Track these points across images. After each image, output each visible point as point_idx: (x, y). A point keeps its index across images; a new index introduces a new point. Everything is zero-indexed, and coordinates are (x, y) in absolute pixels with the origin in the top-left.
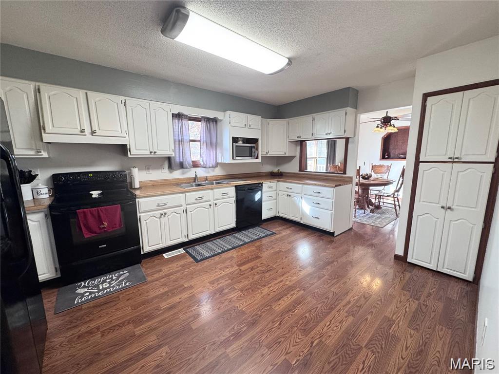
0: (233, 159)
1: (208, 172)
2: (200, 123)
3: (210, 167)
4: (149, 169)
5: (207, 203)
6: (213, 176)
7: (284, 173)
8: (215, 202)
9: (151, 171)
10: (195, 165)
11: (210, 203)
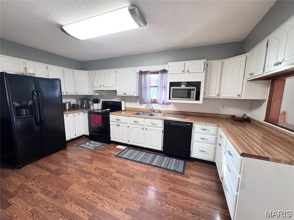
0: (170, 99)
1: (164, 108)
2: (158, 74)
3: (160, 104)
4: (131, 102)
5: (142, 126)
6: (166, 110)
7: (253, 120)
8: (147, 127)
9: (132, 103)
10: (155, 102)
11: (143, 127)
